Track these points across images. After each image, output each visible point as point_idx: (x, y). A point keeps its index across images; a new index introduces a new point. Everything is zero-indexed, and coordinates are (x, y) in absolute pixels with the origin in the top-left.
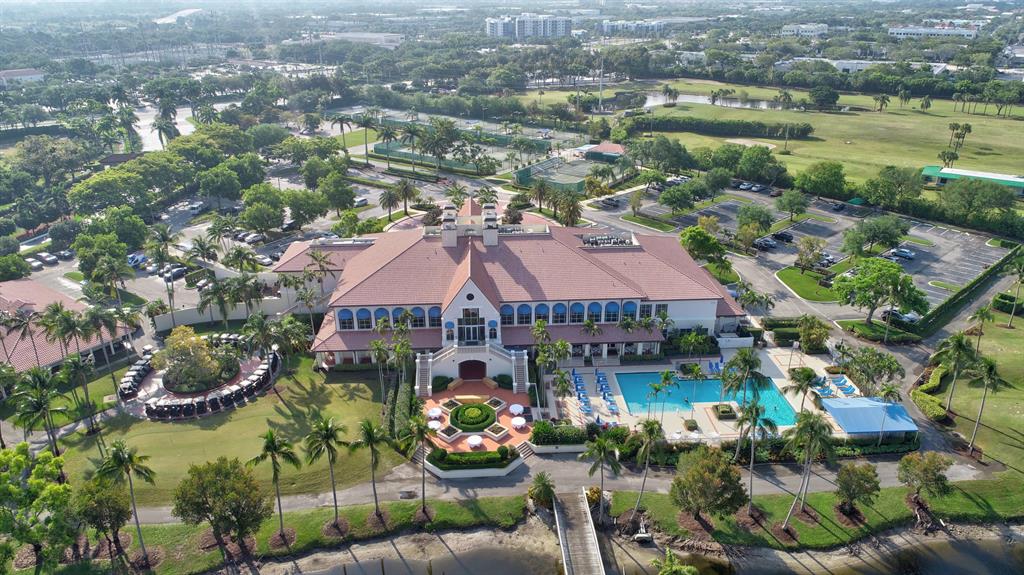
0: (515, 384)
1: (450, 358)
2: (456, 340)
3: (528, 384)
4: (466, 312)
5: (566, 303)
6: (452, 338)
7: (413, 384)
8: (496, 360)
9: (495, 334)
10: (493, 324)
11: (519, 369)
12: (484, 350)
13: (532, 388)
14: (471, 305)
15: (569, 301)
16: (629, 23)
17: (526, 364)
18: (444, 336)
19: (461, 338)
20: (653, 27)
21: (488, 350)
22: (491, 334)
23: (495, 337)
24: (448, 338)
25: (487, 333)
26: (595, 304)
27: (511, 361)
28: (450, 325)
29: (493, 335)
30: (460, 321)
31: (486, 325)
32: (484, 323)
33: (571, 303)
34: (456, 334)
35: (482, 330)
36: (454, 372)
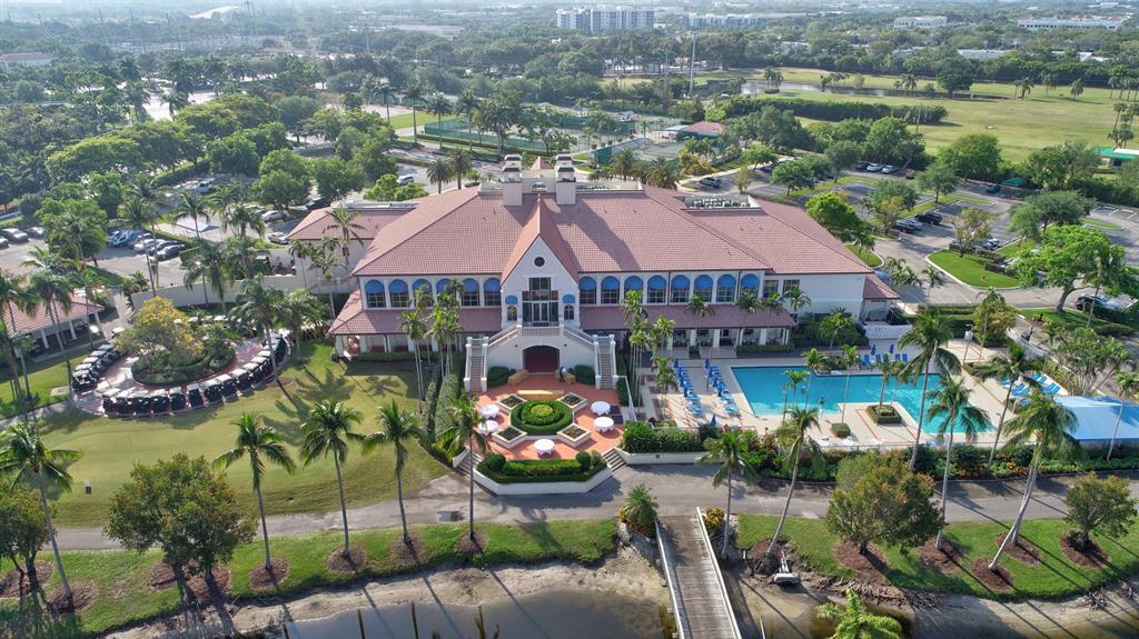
0: (598, 377)
1: (511, 343)
2: (520, 320)
3: (616, 377)
4: (535, 283)
5: (665, 275)
6: (515, 318)
7: (462, 375)
8: (573, 347)
9: (572, 312)
10: (569, 298)
11: (604, 358)
12: (558, 333)
13: (621, 382)
14: (540, 273)
15: (670, 272)
16: (719, 17)
17: (612, 351)
18: (504, 314)
19: (526, 319)
20: (746, 20)
21: (562, 332)
22: (566, 313)
23: (572, 317)
24: (509, 318)
25: (561, 311)
26: (704, 279)
27: (592, 347)
28: (511, 300)
29: (569, 315)
30: (525, 294)
31: (560, 301)
32: (557, 299)
33: (673, 275)
34: (520, 312)
35: (555, 307)
36: (516, 361)
